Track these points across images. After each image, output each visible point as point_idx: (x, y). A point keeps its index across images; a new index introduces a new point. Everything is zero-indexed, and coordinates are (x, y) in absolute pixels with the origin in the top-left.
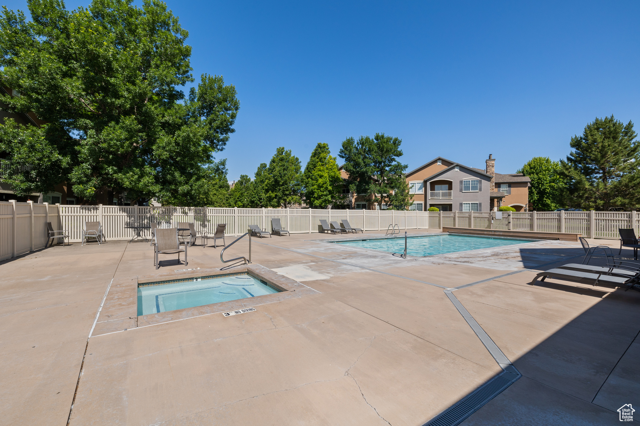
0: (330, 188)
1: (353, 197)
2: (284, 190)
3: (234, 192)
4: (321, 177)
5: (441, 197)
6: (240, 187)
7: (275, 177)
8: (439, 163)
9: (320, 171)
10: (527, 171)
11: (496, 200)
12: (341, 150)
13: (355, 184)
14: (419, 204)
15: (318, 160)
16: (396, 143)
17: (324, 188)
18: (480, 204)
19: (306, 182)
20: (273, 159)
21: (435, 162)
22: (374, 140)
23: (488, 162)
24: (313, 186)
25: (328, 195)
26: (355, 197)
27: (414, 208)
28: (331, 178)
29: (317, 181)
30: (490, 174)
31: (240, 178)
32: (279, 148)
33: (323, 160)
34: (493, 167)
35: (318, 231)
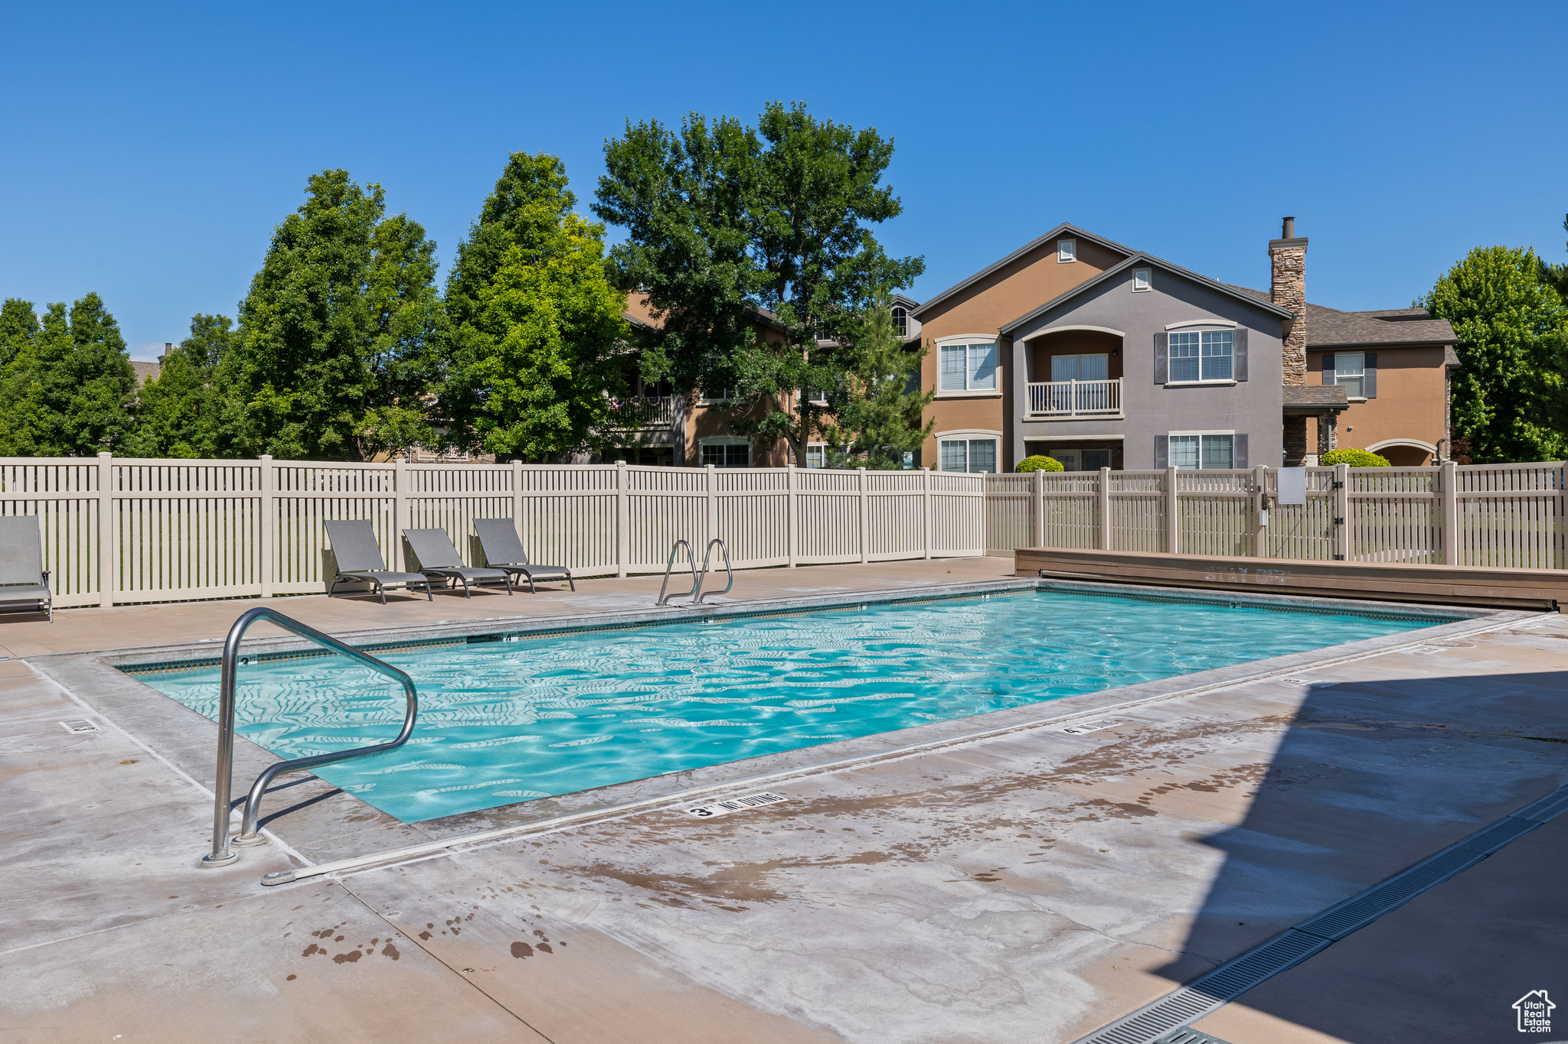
0: (561, 368)
1: (688, 413)
2: (334, 380)
3: (156, 392)
4: (521, 313)
5: (1074, 411)
6: (189, 373)
7: (288, 316)
8: (1065, 255)
9: (516, 286)
10: (1446, 305)
11: (1311, 424)
12: (604, 183)
13: (667, 346)
14: (982, 442)
15: (509, 234)
16: (865, 156)
17: (534, 370)
18: (1243, 439)
19: (448, 340)
20: (286, 229)
21: (1046, 247)
22: (760, 138)
23: (1277, 250)
24: (480, 357)
25: (554, 402)
26: (697, 412)
27: (960, 462)
28: (572, 322)
29: (500, 331)
30: (1288, 306)
31: (193, 329)
32: (320, 175)
33: (534, 233)
34: (1298, 272)
35: (321, 586)
